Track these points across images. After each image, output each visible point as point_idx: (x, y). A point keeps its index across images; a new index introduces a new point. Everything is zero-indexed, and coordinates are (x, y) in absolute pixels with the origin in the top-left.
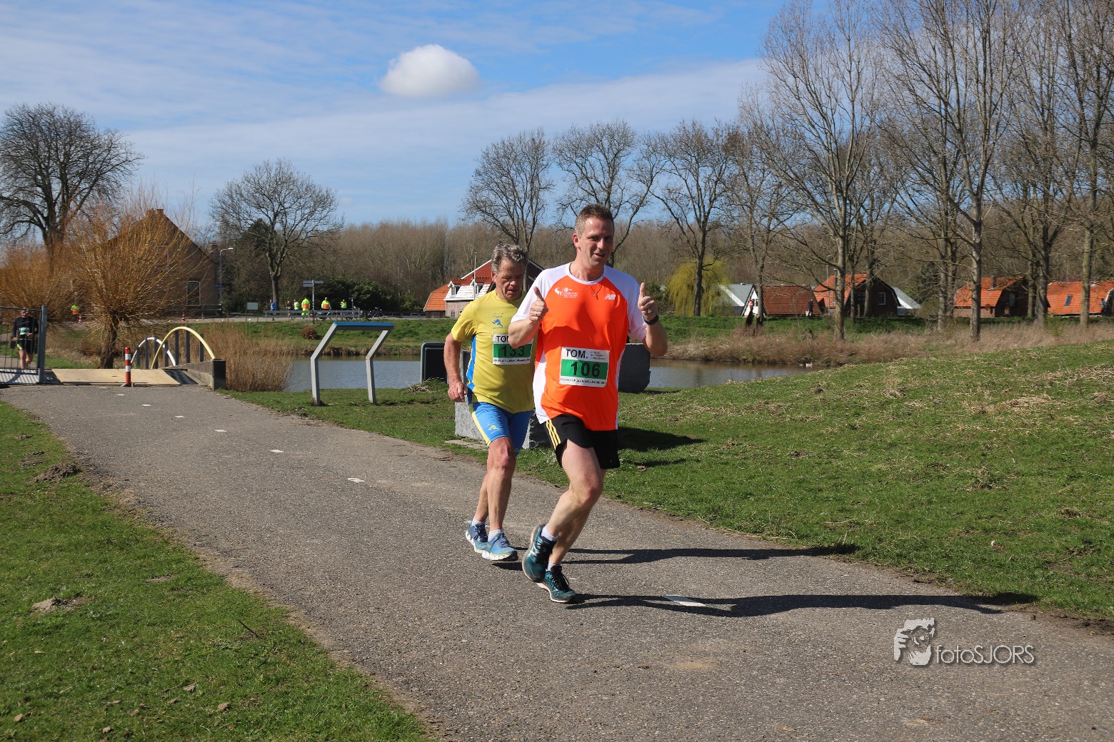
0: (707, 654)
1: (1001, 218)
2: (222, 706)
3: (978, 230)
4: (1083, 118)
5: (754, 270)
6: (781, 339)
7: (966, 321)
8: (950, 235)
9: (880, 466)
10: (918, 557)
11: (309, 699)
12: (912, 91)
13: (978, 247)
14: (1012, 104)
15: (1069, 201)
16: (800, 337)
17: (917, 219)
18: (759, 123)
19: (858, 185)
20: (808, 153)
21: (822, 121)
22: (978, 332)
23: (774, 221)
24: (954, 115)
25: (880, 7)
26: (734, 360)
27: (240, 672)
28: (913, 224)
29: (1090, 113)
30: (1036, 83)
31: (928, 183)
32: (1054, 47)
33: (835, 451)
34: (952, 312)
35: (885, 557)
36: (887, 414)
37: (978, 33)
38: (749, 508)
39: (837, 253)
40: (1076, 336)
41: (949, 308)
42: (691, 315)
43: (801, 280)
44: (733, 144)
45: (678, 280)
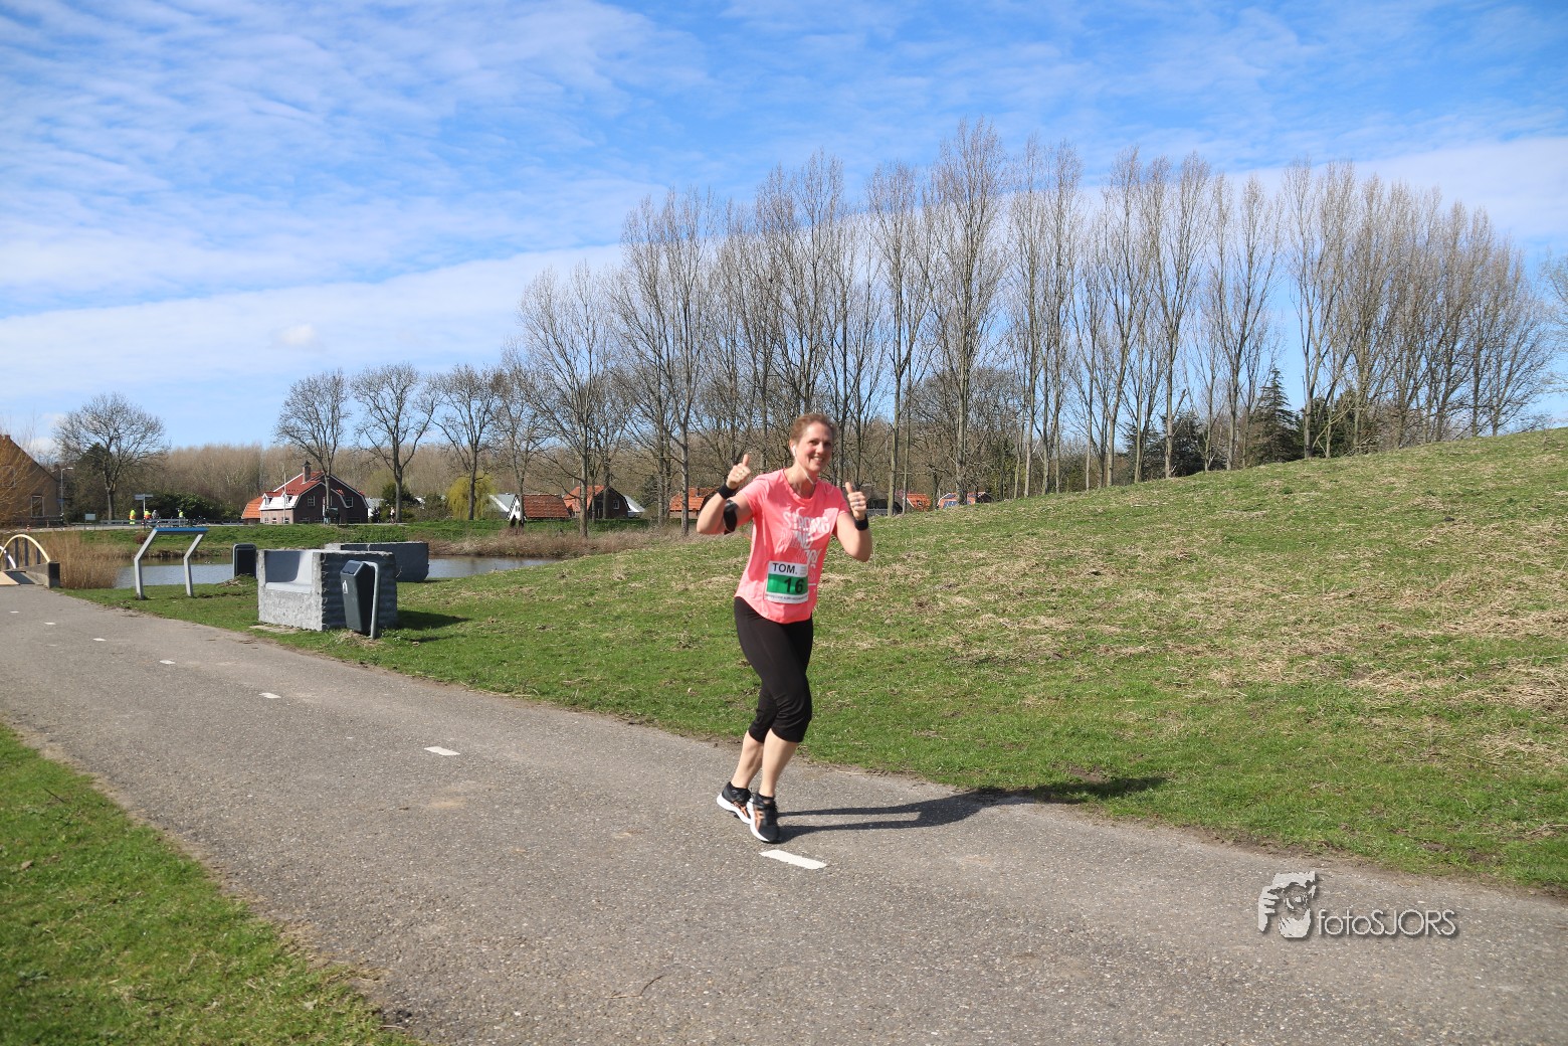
0: (458, 795)
1: (701, 443)
2: (25, 864)
3: (685, 453)
4: (755, 371)
5: (516, 483)
6: (536, 537)
7: (677, 522)
8: (665, 455)
9: (607, 634)
10: (633, 704)
11: (105, 854)
12: (634, 346)
13: (686, 465)
14: (706, 358)
15: (749, 430)
16: (553, 535)
17: (641, 443)
18: (517, 365)
19: (596, 417)
20: (557, 392)
21: (564, 366)
23: (532, 444)
24: (666, 366)
25: (609, 282)
26: (501, 554)
27: (44, 834)
28: (639, 447)
29: (760, 368)
30: (723, 343)
31: (647, 415)
32: (734, 319)
33: (574, 624)
34: (669, 515)
35: (608, 705)
36: (612, 596)
37: (680, 305)
38: (502, 672)
39: (580, 470)
41: (667, 512)
42: (467, 519)
43: (553, 490)
44: (498, 384)
45: (454, 491)
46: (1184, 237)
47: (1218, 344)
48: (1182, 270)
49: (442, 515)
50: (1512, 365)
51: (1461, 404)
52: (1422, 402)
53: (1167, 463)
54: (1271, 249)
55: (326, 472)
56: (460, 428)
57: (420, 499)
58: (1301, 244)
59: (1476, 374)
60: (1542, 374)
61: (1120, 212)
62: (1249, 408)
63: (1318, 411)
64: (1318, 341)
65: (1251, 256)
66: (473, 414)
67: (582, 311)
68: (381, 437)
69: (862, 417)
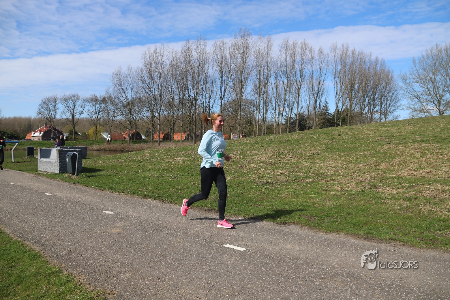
1: (164, 119)
3: (160, 122)
4: (180, 98)
5: (108, 129)
7: (157, 141)
8: (153, 122)
12: (145, 90)
13: (160, 125)
14: (166, 94)
15: (178, 115)
16: (120, 145)
18: (110, 95)
19: (133, 110)
20: (122, 103)
21: (125, 96)
22: (160, 144)
23: (114, 118)
24: (154, 96)
25: (138, 71)
26: (105, 150)
28: (145, 119)
29: (181, 97)
30: (170, 90)
31: (149, 110)
32: (174, 83)
37: (158, 78)
39: (128, 126)
40: (180, 145)
41: (153, 138)
42: (94, 140)
43: (120, 132)
44: (104, 100)
45: (91, 131)
46: (302, 63)
47: (311, 93)
48: (302, 72)
49: (87, 139)
50: (390, 102)
51: (377, 112)
52: (366, 111)
53: (297, 127)
54: (326, 67)
55: (52, 125)
56: (92, 113)
57: (80, 134)
58: (335, 66)
59: (381, 104)
60: (398, 104)
61: (284, 55)
62: (319, 112)
63: (338, 113)
64: (339, 93)
65: (320, 69)
66: (96, 109)
67: (129, 79)
68: (69, 115)
69: (210, 112)
